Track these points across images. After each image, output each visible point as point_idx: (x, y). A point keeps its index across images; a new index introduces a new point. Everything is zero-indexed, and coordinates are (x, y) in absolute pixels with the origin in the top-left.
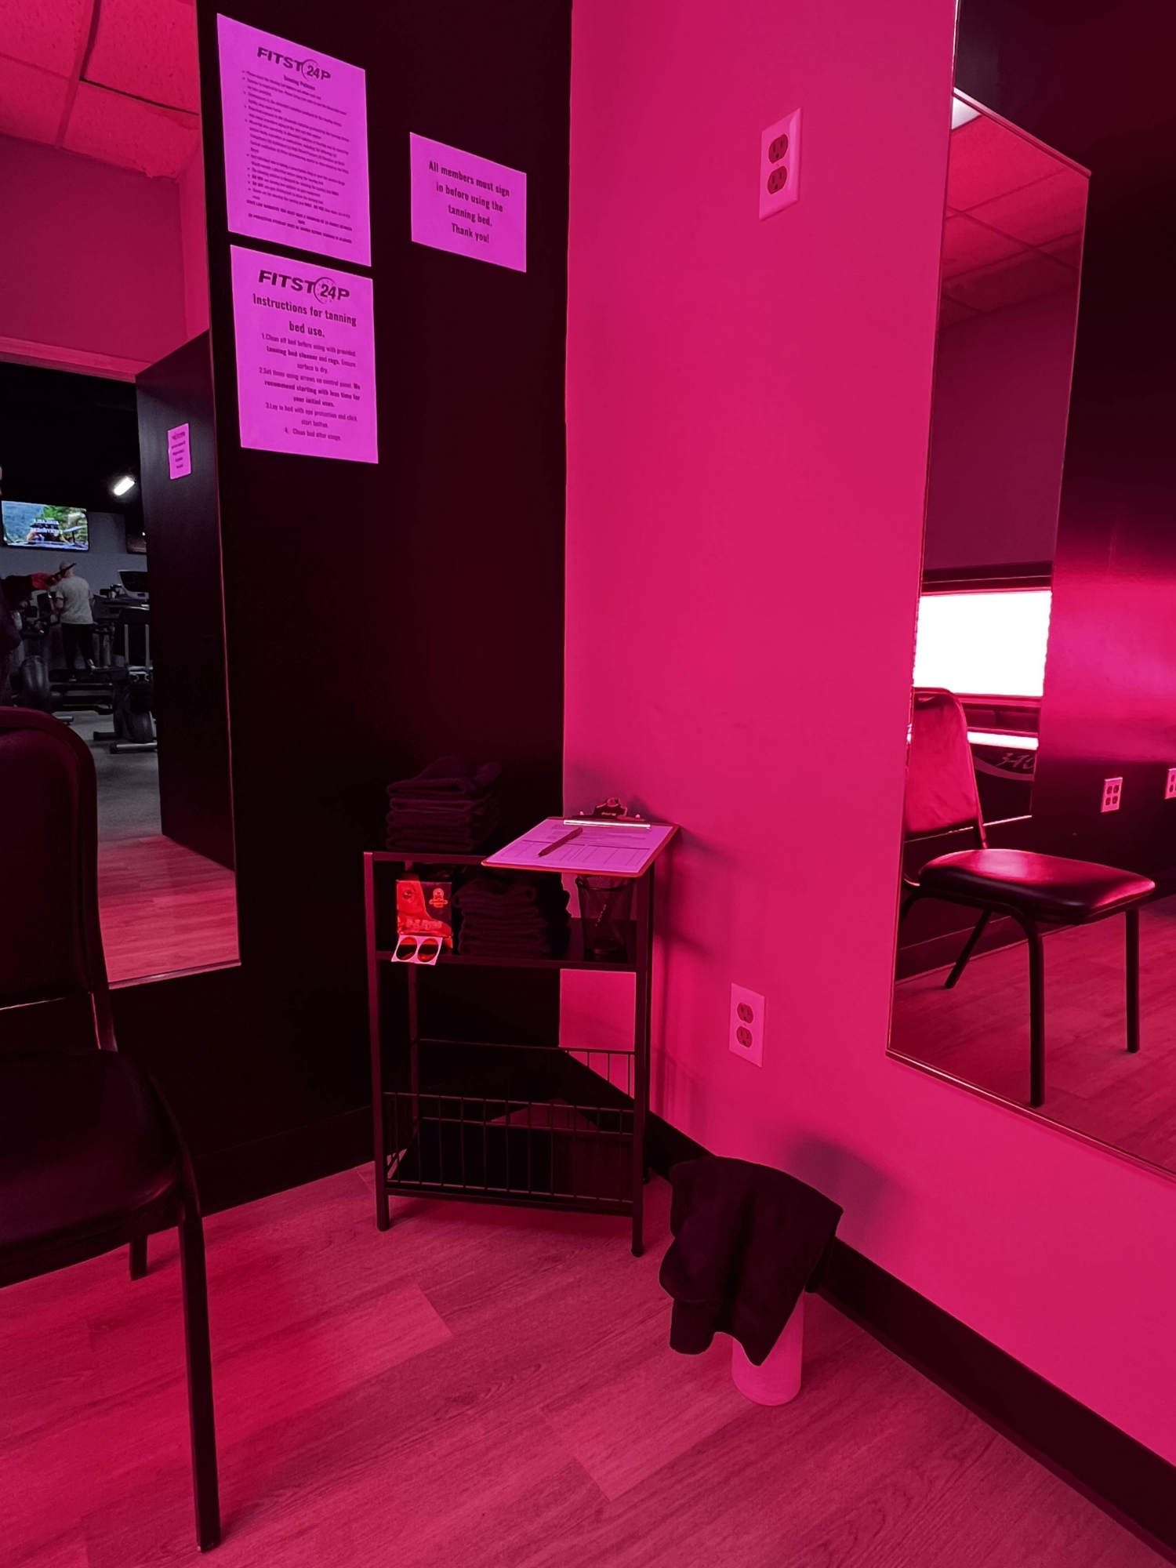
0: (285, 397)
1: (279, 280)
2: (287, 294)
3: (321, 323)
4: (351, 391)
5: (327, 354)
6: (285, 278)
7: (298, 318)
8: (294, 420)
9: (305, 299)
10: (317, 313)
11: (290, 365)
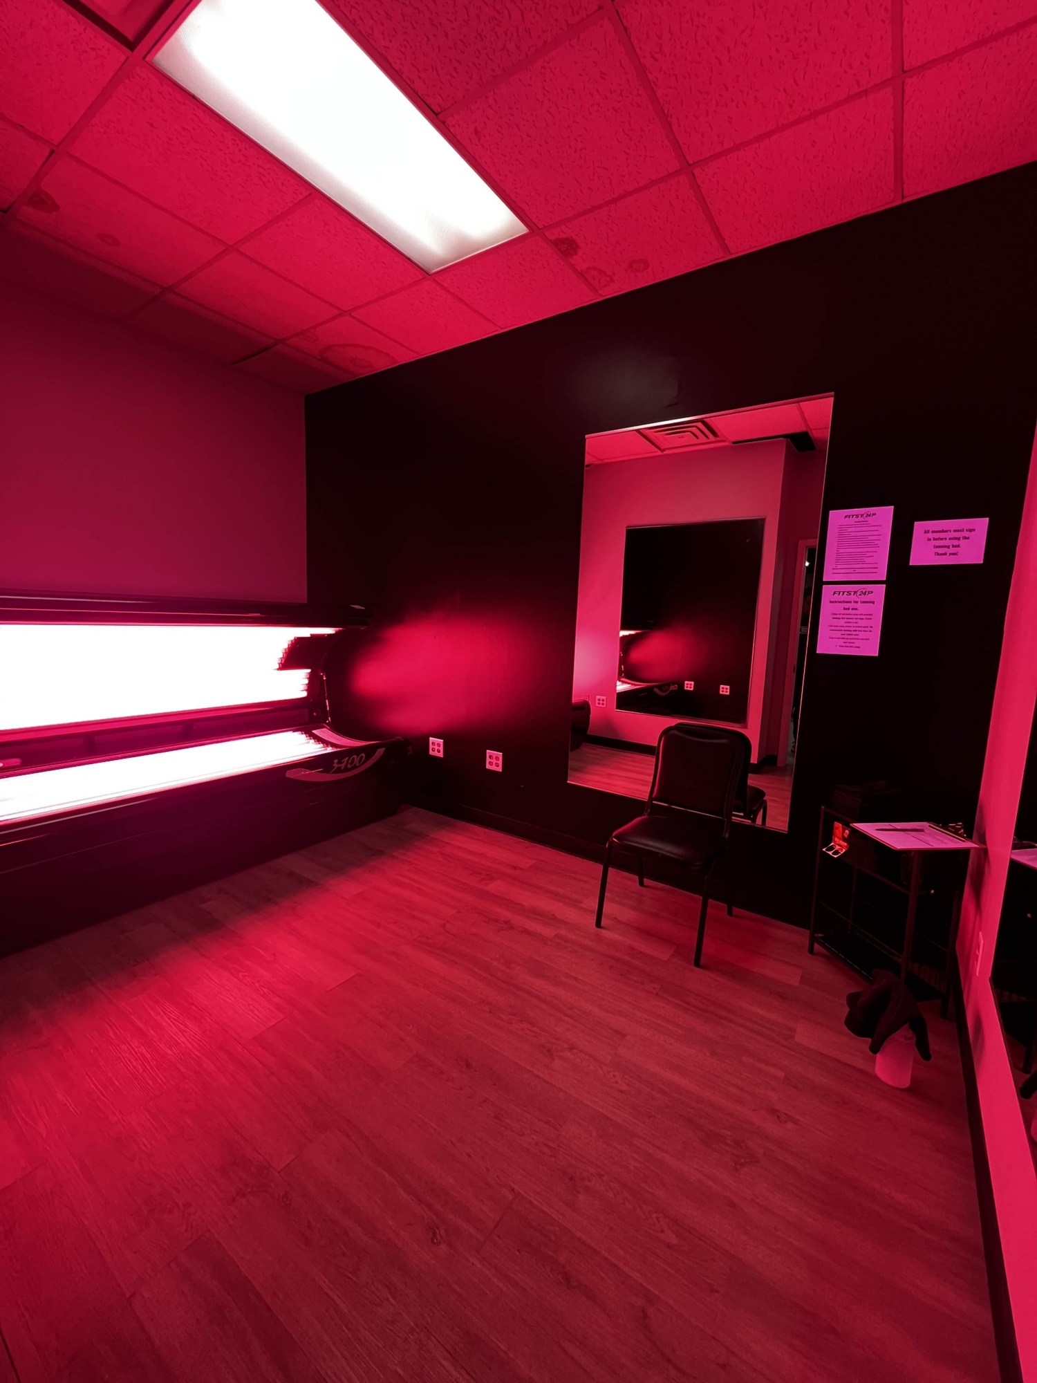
0: (838, 634)
1: (842, 593)
2: (845, 597)
3: (859, 605)
4: (869, 629)
5: (859, 617)
6: (844, 592)
7: (847, 605)
8: (841, 642)
9: (853, 597)
10: (857, 602)
11: (842, 622)
